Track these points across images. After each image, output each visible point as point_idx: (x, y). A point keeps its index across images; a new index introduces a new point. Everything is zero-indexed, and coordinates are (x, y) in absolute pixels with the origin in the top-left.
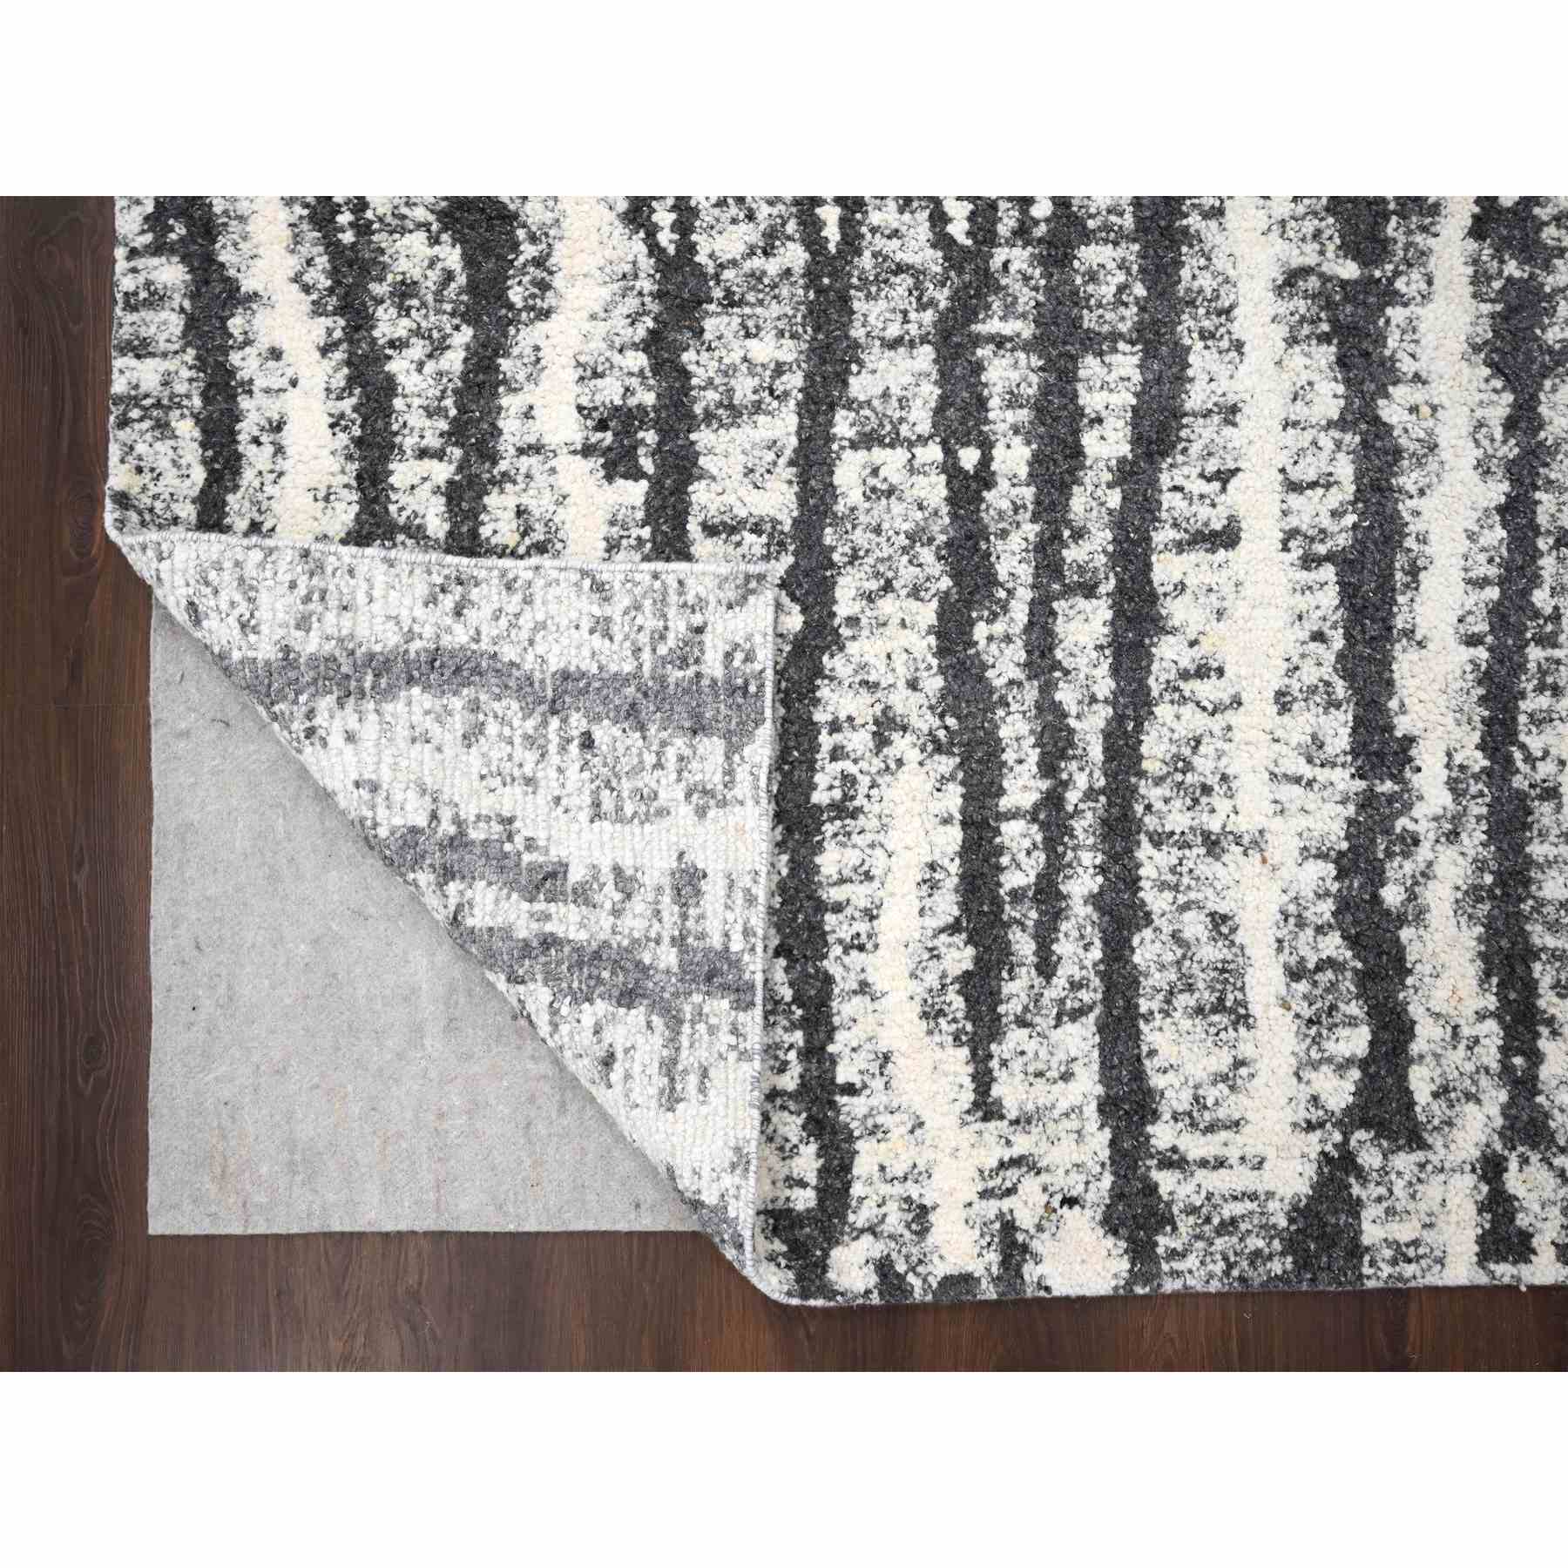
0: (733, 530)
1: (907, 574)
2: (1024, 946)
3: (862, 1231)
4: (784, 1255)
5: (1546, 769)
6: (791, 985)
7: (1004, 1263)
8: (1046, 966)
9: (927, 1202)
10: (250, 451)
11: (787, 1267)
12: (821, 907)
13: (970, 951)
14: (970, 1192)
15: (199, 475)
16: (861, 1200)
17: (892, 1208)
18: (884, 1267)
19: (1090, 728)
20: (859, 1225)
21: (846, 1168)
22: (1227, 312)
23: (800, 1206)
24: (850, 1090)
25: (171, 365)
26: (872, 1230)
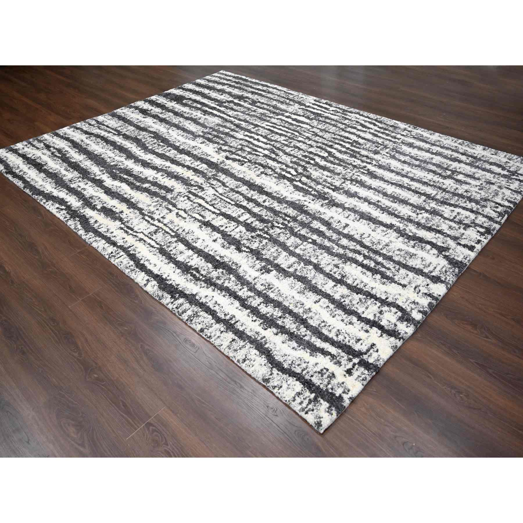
0: (292, 266)
1: (318, 254)
2: (383, 269)
3: (411, 310)
4: (408, 323)
5: (406, 215)
6: (364, 295)
7: (431, 297)
8: (389, 269)
9: (413, 301)
10: (215, 309)
11: (411, 325)
12: (355, 287)
13: (378, 275)
14: (416, 294)
15: (210, 317)
16: (406, 307)
17: (410, 305)
18: (420, 311)
19: (358, 248)
20: (410, 310)
21: (399, 306)
22: (319, 211)
23: (400, 315)
24: (387, 298)
25: (191, 309)
26: (412, 309)
